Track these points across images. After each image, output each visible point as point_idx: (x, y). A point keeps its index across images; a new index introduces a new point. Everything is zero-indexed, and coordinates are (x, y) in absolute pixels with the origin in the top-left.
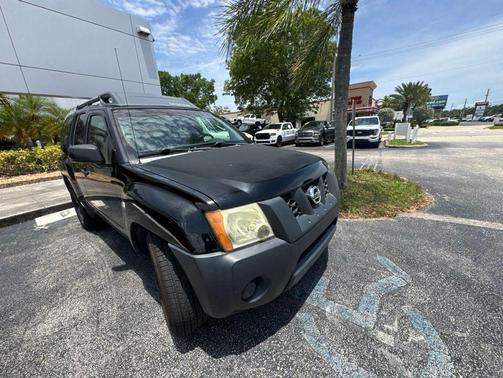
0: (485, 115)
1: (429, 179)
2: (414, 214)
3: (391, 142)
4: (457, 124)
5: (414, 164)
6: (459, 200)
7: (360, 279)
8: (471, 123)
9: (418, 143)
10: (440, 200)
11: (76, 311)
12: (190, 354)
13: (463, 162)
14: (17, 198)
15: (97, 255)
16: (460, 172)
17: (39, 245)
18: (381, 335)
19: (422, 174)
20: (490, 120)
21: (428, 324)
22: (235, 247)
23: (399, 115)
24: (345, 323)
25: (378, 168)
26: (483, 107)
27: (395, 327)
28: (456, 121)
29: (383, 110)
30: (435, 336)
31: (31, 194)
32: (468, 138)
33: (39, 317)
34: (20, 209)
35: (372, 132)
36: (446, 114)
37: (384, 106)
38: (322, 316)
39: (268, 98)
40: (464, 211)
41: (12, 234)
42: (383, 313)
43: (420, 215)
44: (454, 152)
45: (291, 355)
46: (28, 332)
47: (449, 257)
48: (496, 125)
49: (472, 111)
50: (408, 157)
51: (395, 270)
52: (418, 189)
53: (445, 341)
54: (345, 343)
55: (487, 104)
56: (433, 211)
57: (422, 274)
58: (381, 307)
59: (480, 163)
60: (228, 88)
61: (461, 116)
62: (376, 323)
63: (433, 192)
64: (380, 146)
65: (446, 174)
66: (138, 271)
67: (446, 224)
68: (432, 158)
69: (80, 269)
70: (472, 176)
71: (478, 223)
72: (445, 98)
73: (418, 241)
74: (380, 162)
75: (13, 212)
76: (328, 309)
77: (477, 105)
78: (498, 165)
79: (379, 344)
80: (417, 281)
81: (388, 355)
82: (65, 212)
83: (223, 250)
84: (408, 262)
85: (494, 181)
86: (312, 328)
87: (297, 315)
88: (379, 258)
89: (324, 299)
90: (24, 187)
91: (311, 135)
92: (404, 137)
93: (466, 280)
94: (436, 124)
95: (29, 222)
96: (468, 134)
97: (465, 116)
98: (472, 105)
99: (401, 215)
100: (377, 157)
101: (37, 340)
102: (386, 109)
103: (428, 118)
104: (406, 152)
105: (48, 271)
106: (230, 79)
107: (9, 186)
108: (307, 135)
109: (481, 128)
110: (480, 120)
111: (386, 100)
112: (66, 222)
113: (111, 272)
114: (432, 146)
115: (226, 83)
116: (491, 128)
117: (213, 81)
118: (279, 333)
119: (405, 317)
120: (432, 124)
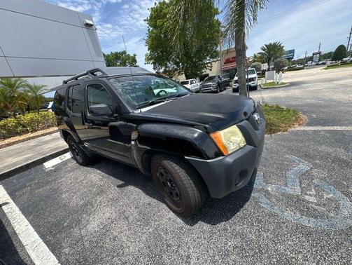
0: (320, 60)
1: (299, 105)
2: (298, 128)
3: (264, 85)
4: (303, 69)
5: (285, 97)
6: (322, 116)
7: (281, 170)
8: (311, 67)
9: (283, 83)
10: (311, 118)
11: (108, 215)
12: (197, 226)
13: (316, 92)
14: (21, 152)
15: (101, 180)
16: (316, 98)
17: (56, 180)
18: (307, 197)
19: (294, 103)
20: (324, 64)
21: (332, 188)
22: (229, 153)
23: (265, 66)
24: (283, 195)
25: (263, 102)
26: (318, 55)
27: (313, 192)
28: (302, 66)
29: (254, 64)
30: (339, 193)
31: (31, 148)
32: (312, 77)
33: (84, 222)
34: (28, 159)
35: (252, 79)
36: (295, 62)
37: (254, 61)
38: (267, 193)
39: (177, 64)
40: (328, 122)
41: (31, 176)
42: (303, 186)
43: (302, 128)
44: (308, 87)
45: (259, 216)
46: (82, 231)
47: (330, 150)
48: (328, 67)
49: (311, 59)
50: (280, 94)
51: (300, 161)
52: (295, 112)
53: (345, 194)
54: (288, 205)
55: (320, 53)
56: (309, 125)
57: (317, 161)
58: (301, 183)
59: (327, 92)
60: (148, 59)
61: (304, 63)
62: (302, 192)
63: (304, 113)
64: (258, 89)
65: (309, 101)
66: (136, 185)
67: (320, 131)
68: (295, 92)
69: (94, 190)
70: (324, 100)
71: (339, 128)
72: (293, 51)
73: (307, 144)
74: (263, 99)
75: (25, 162)
76: (269, 189)
77: (314, 54)
78: (339, 92)
79: (308, 202)
80: (316, 166)
81: (316, 207)
82: (62, 156)
83: (223, 155)
84: (306, 156)
85: (340, 102)
86: (265, 200)
87: (252, 195)
88: (287, 156)
89: (264, 184)
90: (20, 145)
91: (210, 86)
92: (272, 81)
93: (345, 161)
94: (290, 70)
95: (38, 167)
96: (311, 75)
97: (307, 62)
98: (311, 55)
99: (290, 129)
100: (259, 96)
101: (92, 234)
102: (256, 63)
103: (284, 66)
104: (277, 90)
105: (72, 194)
106: (149, 52)
107: (8, 145)
108: (208, 86)
109: (319, 70)
110: (317, 65)
111: (255, 57)
112: (65, 163)
113: (117, 188)
114: (292, 84)
115: (146, 55)
116: (325, 69)
117: (135, 55)
118: (246, 206)
119: (317, 186)
120: (286, 70)
